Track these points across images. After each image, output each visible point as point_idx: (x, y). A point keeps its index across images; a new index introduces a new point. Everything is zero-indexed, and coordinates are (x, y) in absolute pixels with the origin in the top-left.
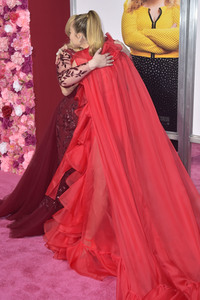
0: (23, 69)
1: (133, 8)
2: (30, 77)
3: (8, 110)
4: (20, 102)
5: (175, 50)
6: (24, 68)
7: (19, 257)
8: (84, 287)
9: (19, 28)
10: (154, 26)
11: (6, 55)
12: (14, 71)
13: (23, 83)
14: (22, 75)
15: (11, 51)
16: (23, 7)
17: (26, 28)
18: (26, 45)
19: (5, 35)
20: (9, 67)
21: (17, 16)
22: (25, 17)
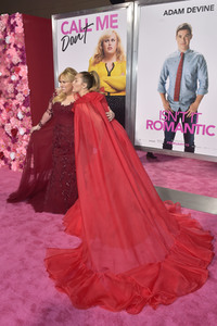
0: (23, 105)
1: (95, 63)
2: (29, 109)
3: (15, 131)
4: (22, 126)
5: (124, 90)
6: (25, 104)
7: (28, 224)
8: (70, 241)
9: (21, 78)
10: (109, 75)
11: (13, 96)
12: (18, 106)
13: (24, 114)
14: (23, 108)
15: (16, 93)
16: (23, 63)
17: (25, 77)
18: (25, 88)
19: (11, 82)
20: (14, 103)
21: (19, 69)
22: (24, 70)
